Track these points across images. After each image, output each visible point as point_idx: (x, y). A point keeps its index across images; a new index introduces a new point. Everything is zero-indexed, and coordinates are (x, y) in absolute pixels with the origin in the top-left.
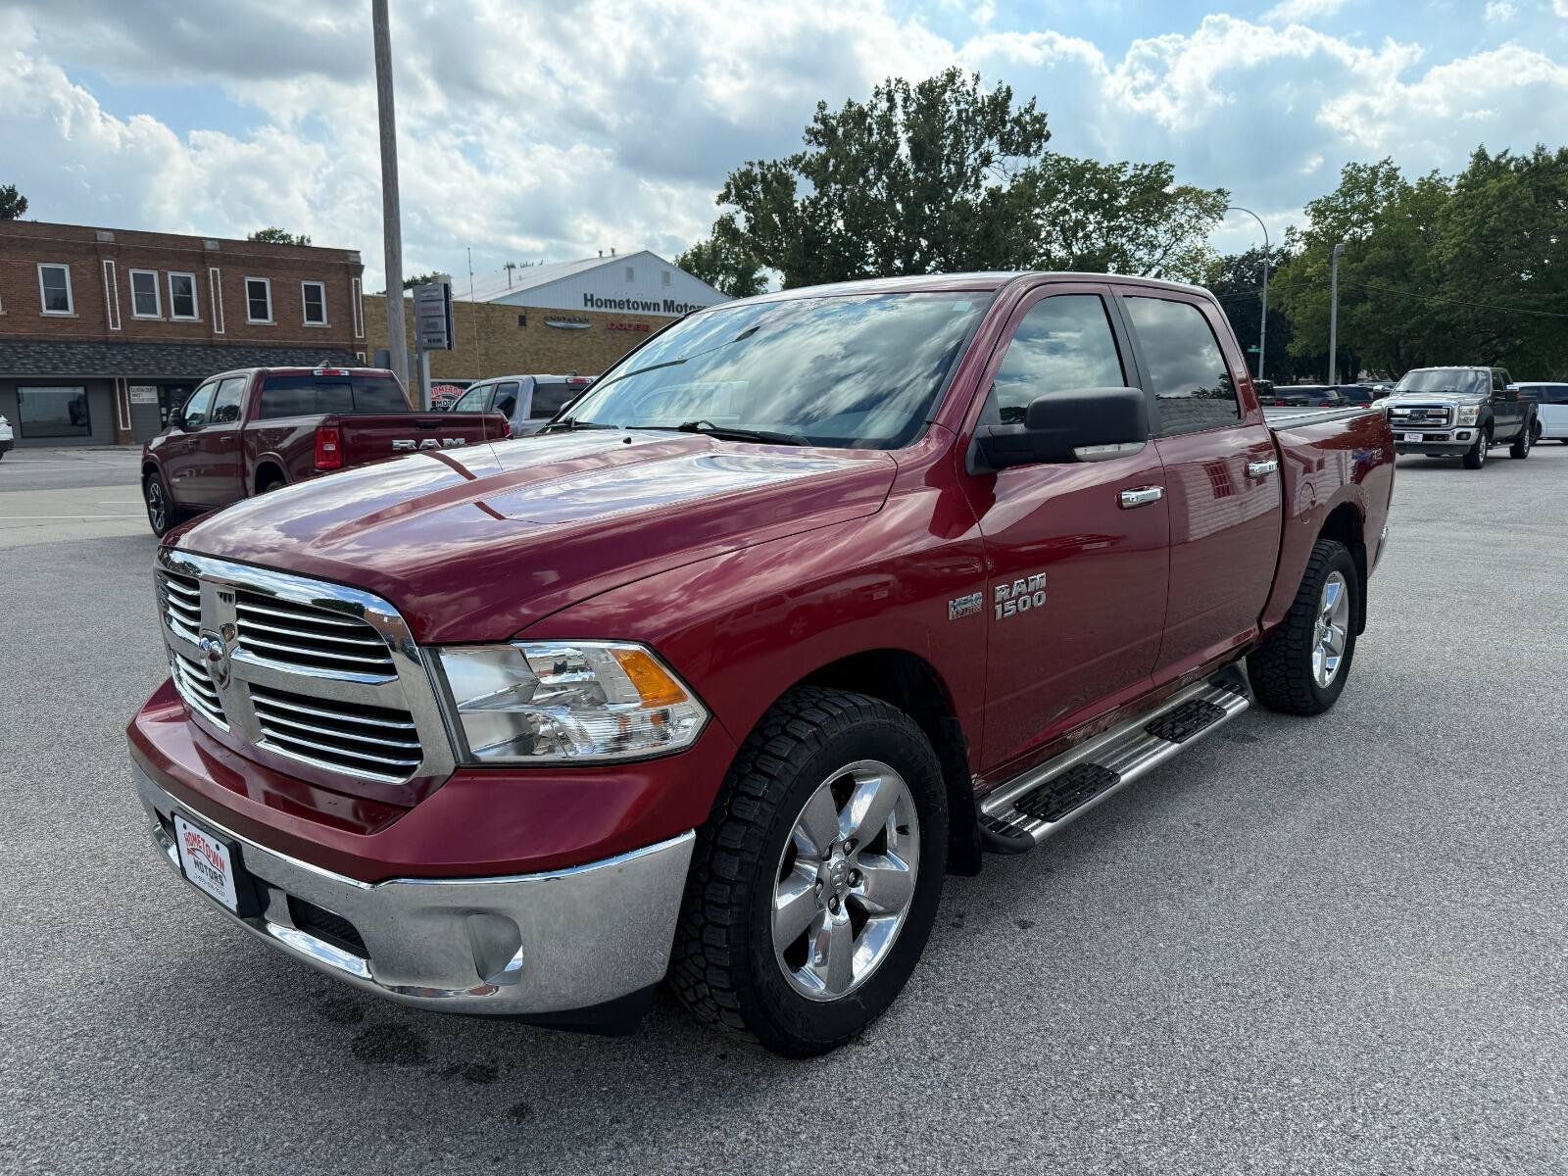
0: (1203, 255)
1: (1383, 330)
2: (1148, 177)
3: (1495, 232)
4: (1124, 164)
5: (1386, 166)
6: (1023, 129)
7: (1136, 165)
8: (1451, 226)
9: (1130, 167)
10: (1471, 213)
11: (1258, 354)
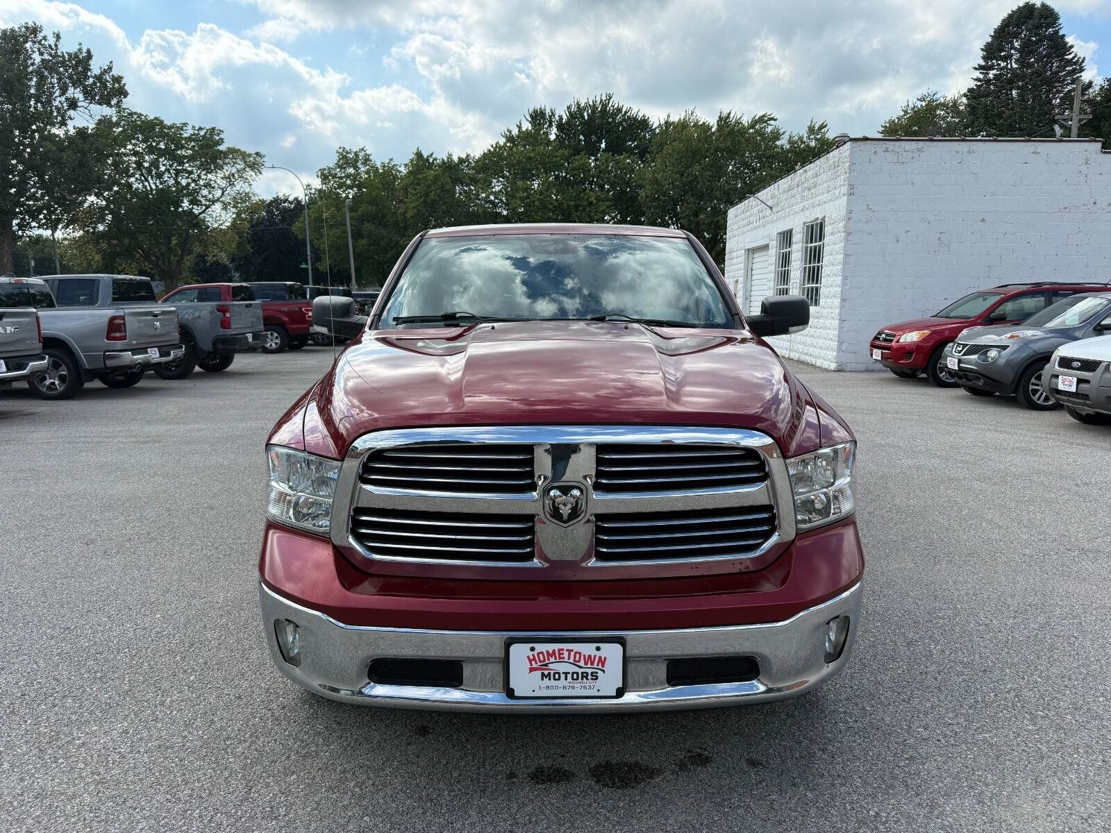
0: (250, 198)
1: (376, 257)
2: (204, 136)
3: (434, 201)
4: (185, 124)
5: (363, 152)
6: (104, 85)
7: (193, 127)
8: (410, 196)
9: (190, 127)
10: (420, 189)
11: (307, 269)
